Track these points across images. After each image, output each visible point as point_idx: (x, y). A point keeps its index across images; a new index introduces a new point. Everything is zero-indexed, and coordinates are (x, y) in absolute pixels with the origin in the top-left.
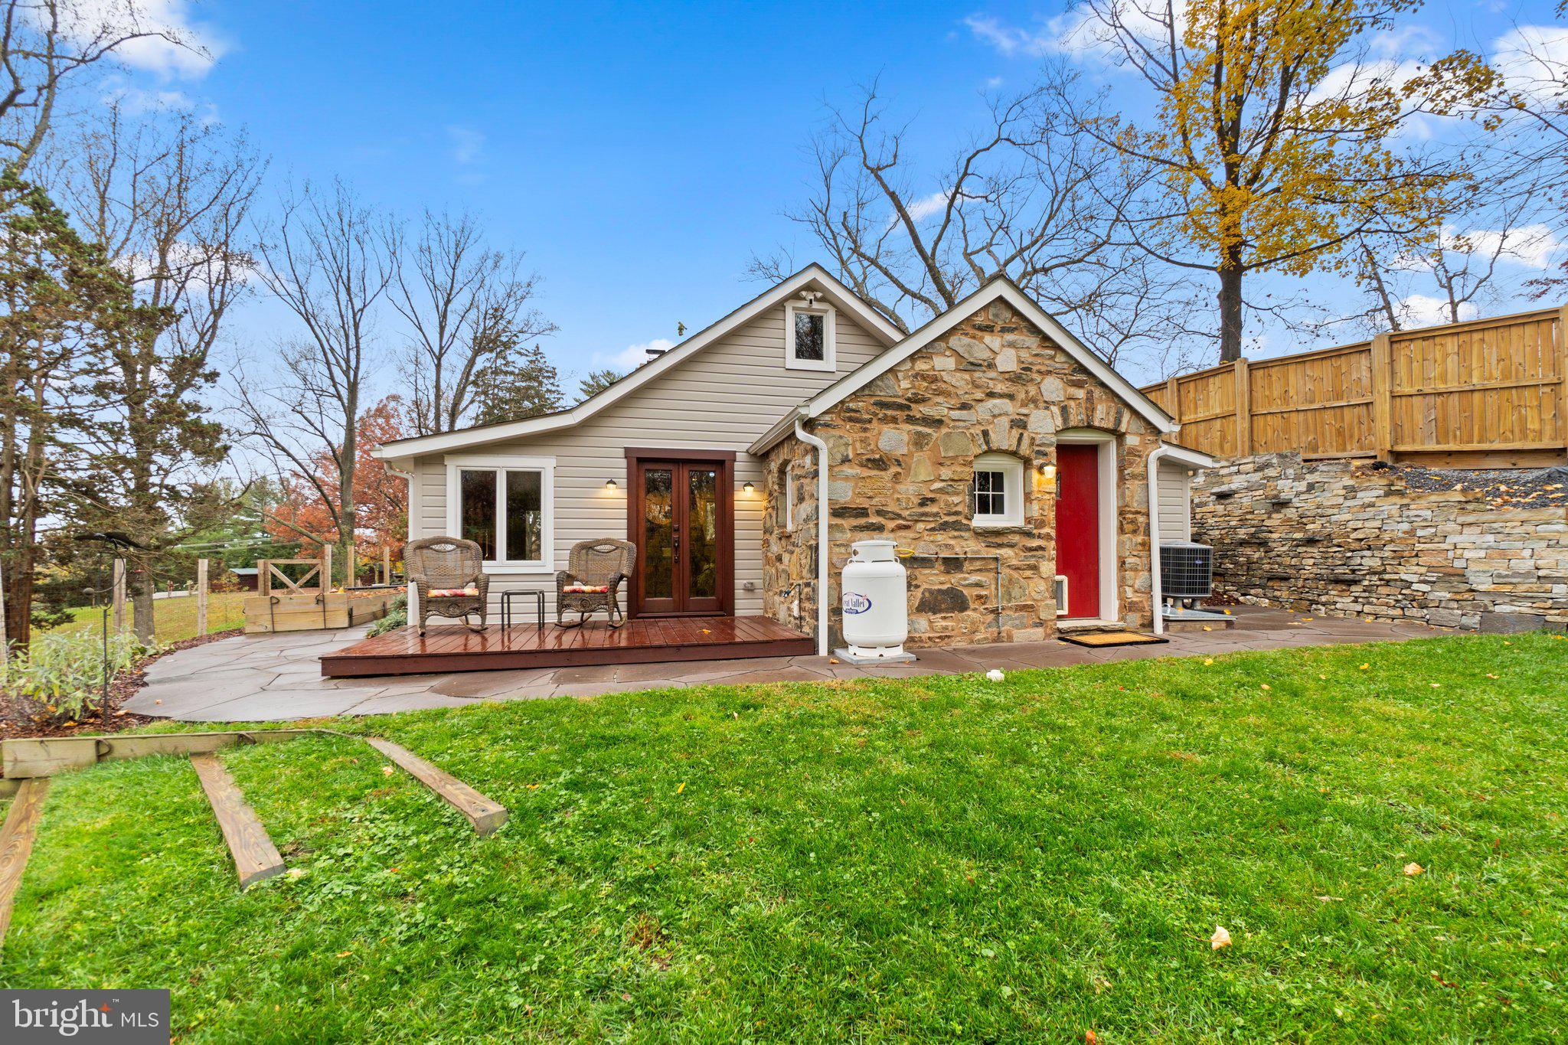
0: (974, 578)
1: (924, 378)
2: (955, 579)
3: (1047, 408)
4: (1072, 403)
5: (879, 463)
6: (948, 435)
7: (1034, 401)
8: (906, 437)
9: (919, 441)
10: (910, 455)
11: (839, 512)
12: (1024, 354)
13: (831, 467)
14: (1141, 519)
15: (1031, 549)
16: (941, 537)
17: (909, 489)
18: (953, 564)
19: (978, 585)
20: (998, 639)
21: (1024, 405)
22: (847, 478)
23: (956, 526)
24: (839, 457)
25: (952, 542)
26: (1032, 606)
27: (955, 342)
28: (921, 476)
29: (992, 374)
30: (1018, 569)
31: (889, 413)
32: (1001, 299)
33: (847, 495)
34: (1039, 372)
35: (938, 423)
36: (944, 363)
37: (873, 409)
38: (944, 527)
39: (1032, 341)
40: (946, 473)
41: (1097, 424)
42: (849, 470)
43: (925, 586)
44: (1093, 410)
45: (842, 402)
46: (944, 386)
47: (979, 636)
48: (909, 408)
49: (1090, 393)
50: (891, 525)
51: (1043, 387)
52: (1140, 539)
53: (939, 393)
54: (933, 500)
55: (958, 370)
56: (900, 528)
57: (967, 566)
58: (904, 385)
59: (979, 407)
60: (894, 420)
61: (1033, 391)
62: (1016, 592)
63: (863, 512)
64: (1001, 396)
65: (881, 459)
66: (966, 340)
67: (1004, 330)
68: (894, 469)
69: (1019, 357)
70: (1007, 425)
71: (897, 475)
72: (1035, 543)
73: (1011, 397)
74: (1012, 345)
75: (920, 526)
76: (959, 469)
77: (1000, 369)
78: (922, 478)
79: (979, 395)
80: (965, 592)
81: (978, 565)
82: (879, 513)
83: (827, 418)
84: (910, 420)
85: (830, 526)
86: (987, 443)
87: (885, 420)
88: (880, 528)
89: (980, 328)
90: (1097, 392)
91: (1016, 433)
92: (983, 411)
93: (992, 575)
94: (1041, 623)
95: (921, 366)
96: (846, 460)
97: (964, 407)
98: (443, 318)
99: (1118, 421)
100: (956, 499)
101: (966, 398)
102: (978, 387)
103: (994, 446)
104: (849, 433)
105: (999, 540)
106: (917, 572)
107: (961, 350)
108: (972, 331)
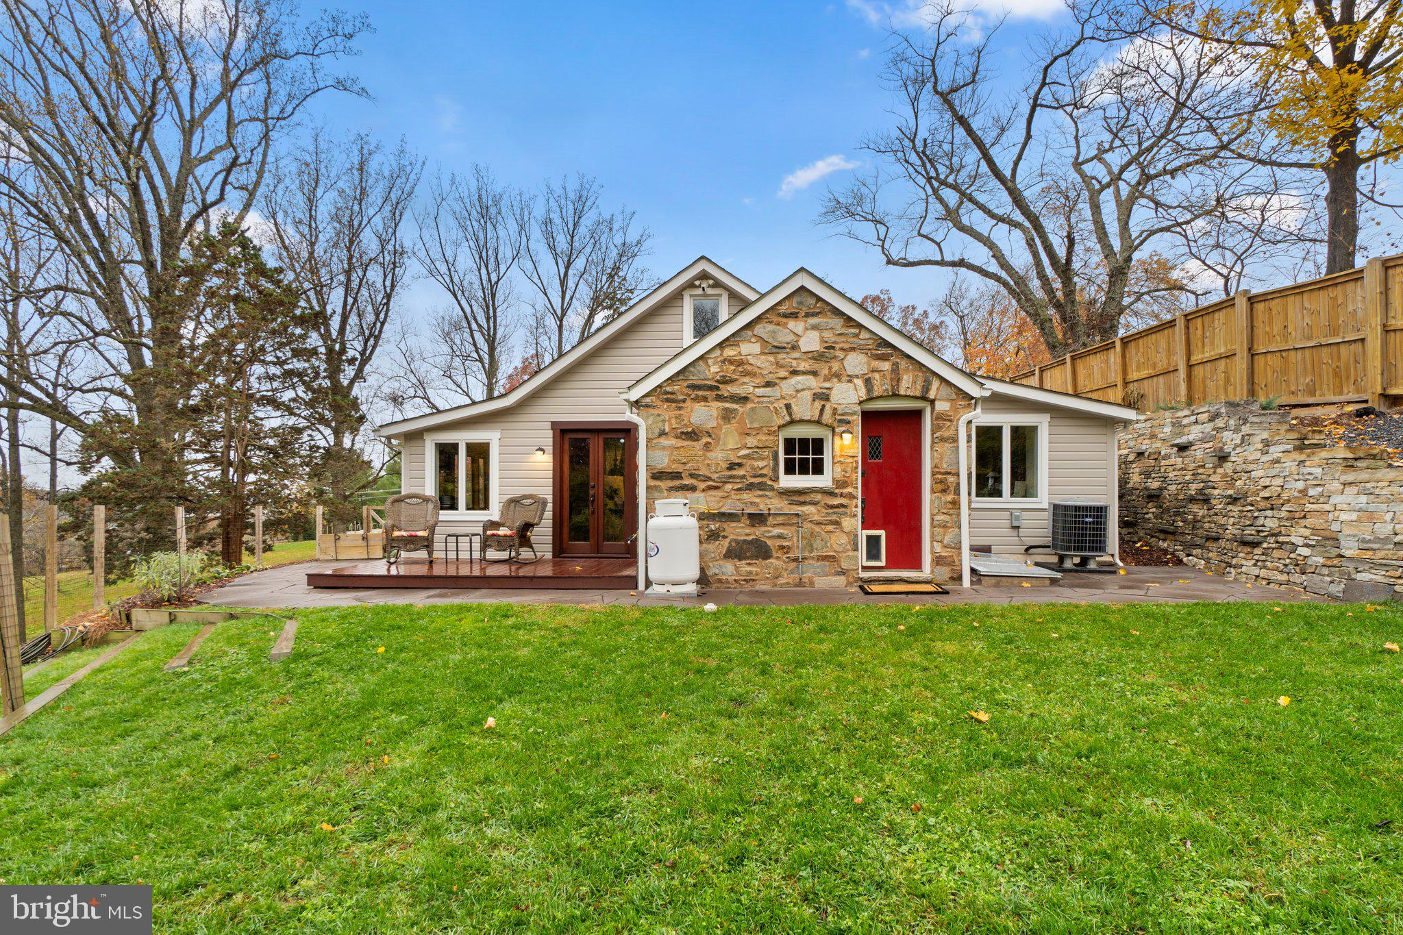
0: (776, 531)
1: (731, 362)
2: (759, 532)
3: (850, 381)
4: (877, 375)
5: (692, 435)
6: (753, 409)
7: (838, 376)
8: (715, 413)
9: (727, 416)
10: (719, 427)
11: (657, 475)
12: (828, 335)
13: (649, 440)
14: (951, 479)
15: (832, 507)
16: (746, 496)
17: (719, 456)
18: (758, 519)
19: (780, 537)
20: (800, 583)
21: (827, 379)
22: (664, 448)
23: (762, 487)
24: (657, 431)
25: (757, 500)
26: (833, 557)
27: (759, 330)
28: (729, 444)
29: (796, 355)
30: (819, 523)
31: (700, 393)
32: (802, 288)
33: (663, 461)
34: (842, 349)
35: (745, 399)
36: (750, 349)
37: (686, 391)
38: (750, 487)
39: (837, 323)
40: (751, 441)
41: (902, 392)
42: (664, 442)
43: (732, 537)
44: (899, 380)
45: (660, 386)
46: (749, 368)
47: (781, 581)
48: (717, 388)
49: (896, 365)
50: (702, 485)
51: (846, 363)
52: (949, 498)
53: (746, 374)
54: (740, 465)
55: (762, 353)
56: (710, 488)
57: (771, 520)
58: (714, 369)
59: (784, 384)
60: (705, 399)
61: (836, 366)
62: (817, 544)
63: (677, 476)
64: (804, 373)
65: (693, 432)
66: (770, 327)
67: (807, 315)
68: (705, 440)
69: (822, 338)
70: (810, 399)
71: (707, 445)
72: (836, 501)
73: (814, 373)
74: (815, 327)
75: (728, 487)
76: (764, 438)
77: (803, 350)
78: (730, 446)
79: (783, 373)
80: (769, 543)
81: (780, 519)
82: (692, 476)
83: (648, 400)
84: (719, 398)
85: (648, 488)
86: (790, 415)
87: (696, 399)
88: (693, 489)
89: (785, 316)
90: (903, 364)
91: (818, 405)
92: (787, 387)
93: (794, 528)
94: (843, 573)
95: (729, 352)
96: (662, 434)
97: (768, 384)
98: (563, 283)
99: (926, 388)
100: (761, 464)
101: (770, 377)
102: (782, 367)
103: (796, 417)
104: (666, 411)
105: (802, 499)
106: (725, 525)
107: (765, 337)
108: (775, 319)
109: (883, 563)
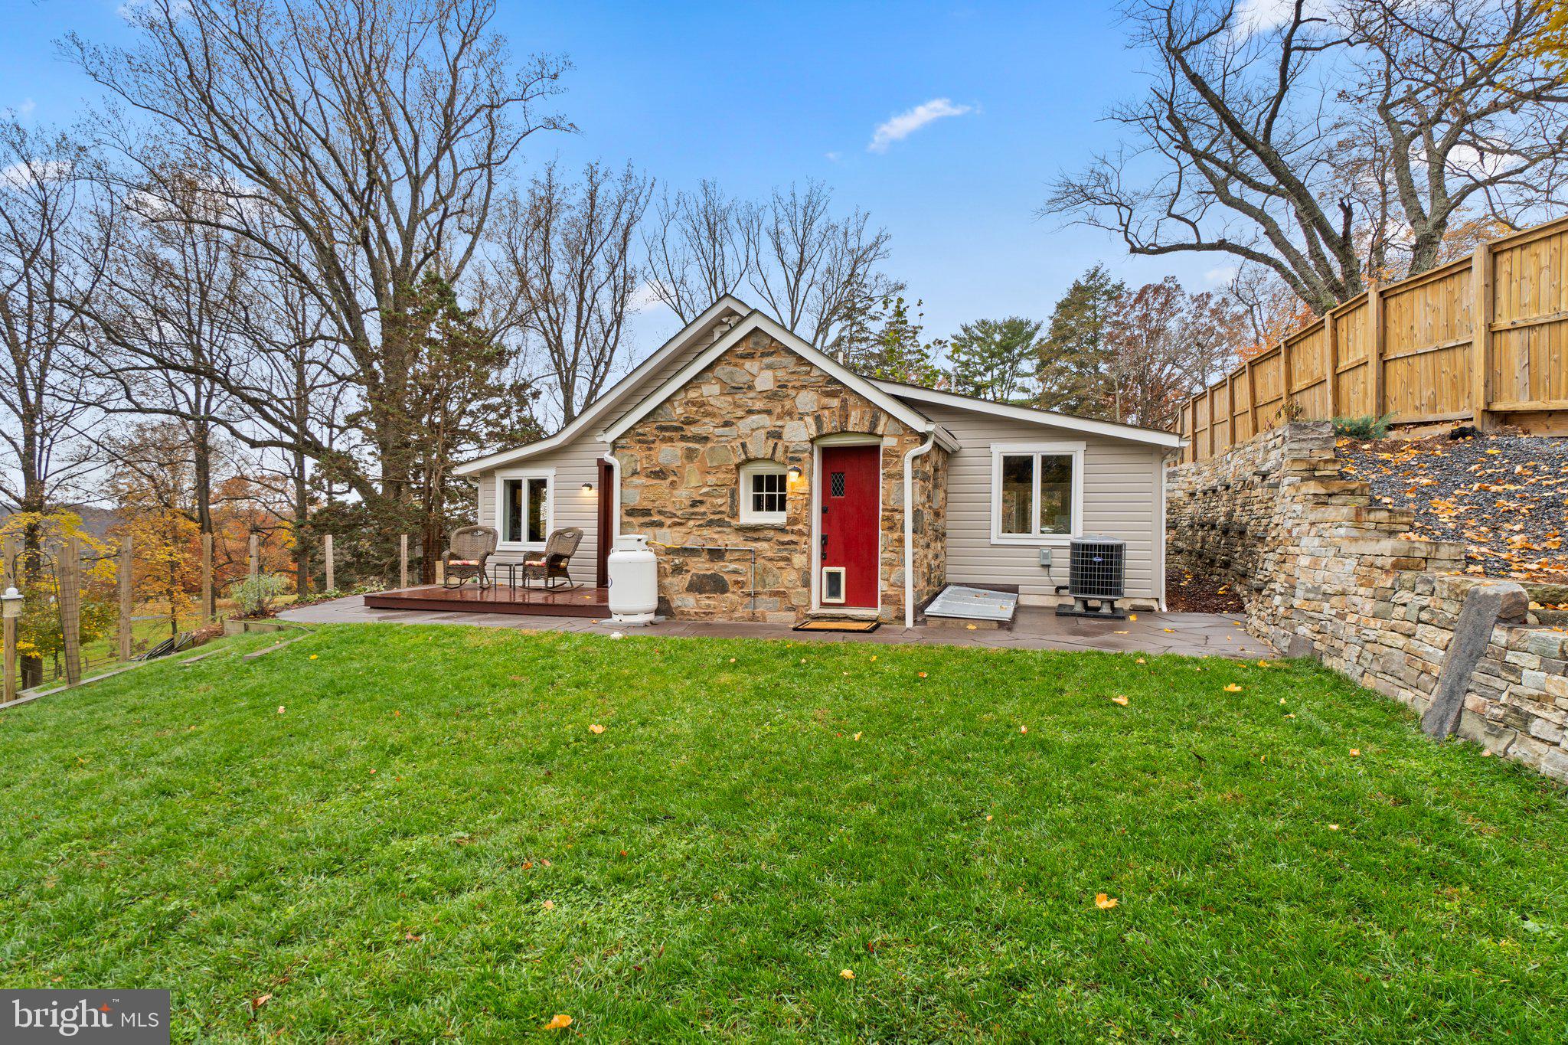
0: (732, 566)
1: (694, 404)
2: (717, 567)
3: (801, 419)
4: (826, 413)
5: (660, 474)
6: (713, 448)
7: (790, 414)
8: (679, 452)
9: (690, 455)
10: (682, 466)
11: (631, 512)
12: (780, 374)
13: (623, 479)
14: (897, 516)
15: (783, 543)
16: (706, 532)
17: (683, 494)
18: (716, 554)
19: (735, 572)
20: (753, 618)
21: (779, 418)
22: (636, 487)
23: (720, 523)
24: (630, 471)
25: (716, 536)
26: (784, 593)
27: (719, 371)
28: (692, 483)
29: (752, 394)
30: (771, 560)
31: (667, 434)
32: (756, 329)
33: (636, 500)
34: (794, 387)
35: (705, 439)
36: (710, 390)
37: (656, 432)
38: (710, 523)
39: (790, 361)
40: (711, 479)
41: (850, 429)
42: (636, 480)
43: (693, 571)
44: (847, 417)
45: (632, 428)
46: (710, 409)
47: (737, 615)
48: (682, 429)
49: (844, 401)
50: (669, 522)
51: (797, 400)
52: (896, 536)
53: (707, 414)
54: (701, 502)
55: (722, 394)
56: (676, 524)
57: (728, 556)
58: (678, 411)
59: (740, 423)
60: (671, 440)
61: (788, 404)
62: (769, 580)
63: (646, 513)
64: (759, 412)
65: (661, 471)
66: (729, 368)
67: (763, 355)
68: (672, 478)
69: (775, 377)
70: (764, 437)
71: (673, 483)
72: (787, 538)
73: (769, 412)
74: (769, 367)
75: (691, 523)
76: (722, 476)
77: (759, 389)
78: (693, 484)
79: (740, 413)
80: (726, 577)
81: (736, 555)
82: (660, 512)
83: (623, 441)
84: (684, 438)
85: (622, 524)
86: (745, 453)
87: (664, 440)
88: (660, 525)
89: (743, 357)
90: (851, 400)
91: (771, 443)
92: (744, 426)
93: (748, 564)
94: (793, 609)
95: (692, 394)
96: (635, 473)
97: (727, 424)
98: (793, 293)
99: (874, 424)
100: (720, 501)
101: (728, 418)
102: (739, 406)
103: (751, 455)
104: (638, 452)
105: (755, 535)
106: (688, 560)
107: (724, 378)
108: (734, 360)
109: (842, 600)
